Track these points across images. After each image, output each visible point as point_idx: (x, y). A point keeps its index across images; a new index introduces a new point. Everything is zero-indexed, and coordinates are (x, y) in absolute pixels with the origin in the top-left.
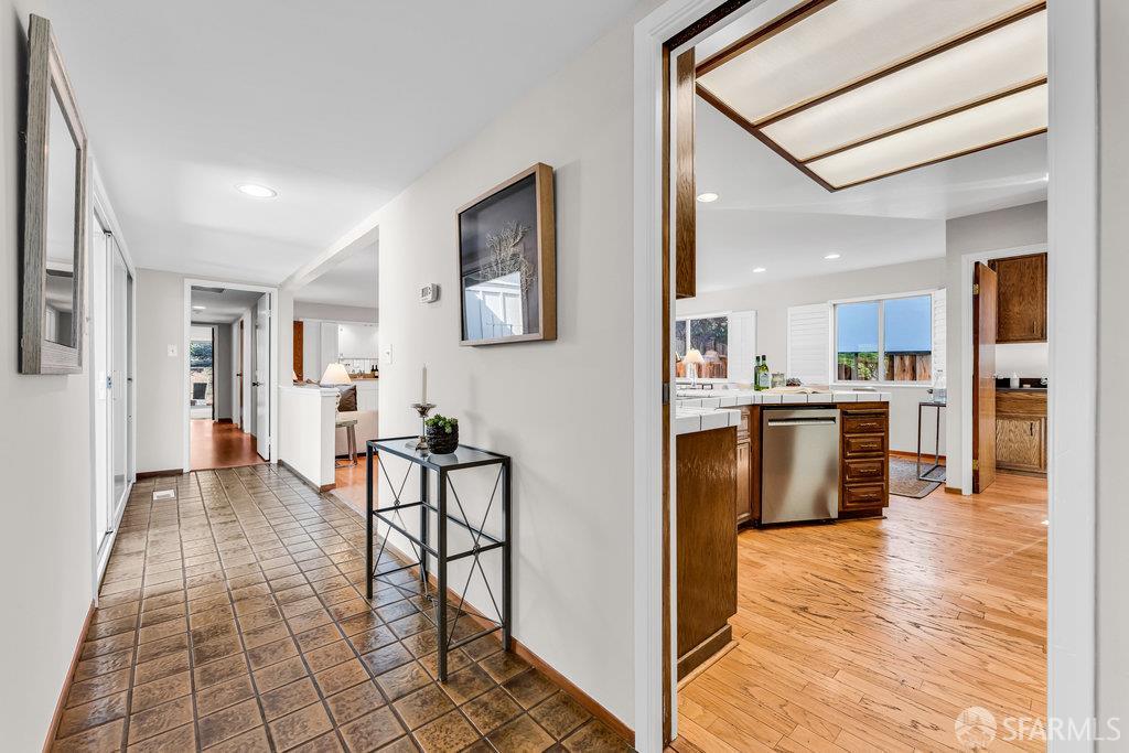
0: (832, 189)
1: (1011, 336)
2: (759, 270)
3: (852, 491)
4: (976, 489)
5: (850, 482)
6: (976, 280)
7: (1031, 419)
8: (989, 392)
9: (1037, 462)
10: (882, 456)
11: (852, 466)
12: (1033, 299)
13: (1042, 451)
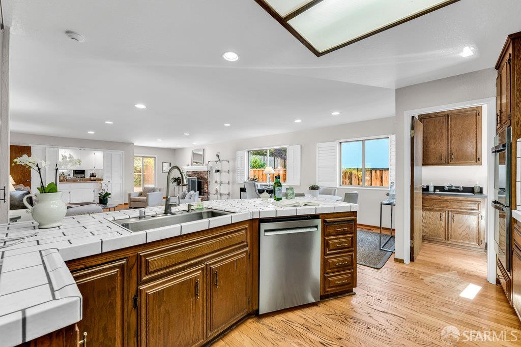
0: (318, 54)
1: (429, 162)
2: (298, 121)
3: (331, 279)
4: (412, 259)
5: (329, 273)
6: (413, 128)
7: (440, 211)
9: (443, 236)
10: (352, 251)
11: (331, 261)
12: (441, 141)
13: (446, 230)
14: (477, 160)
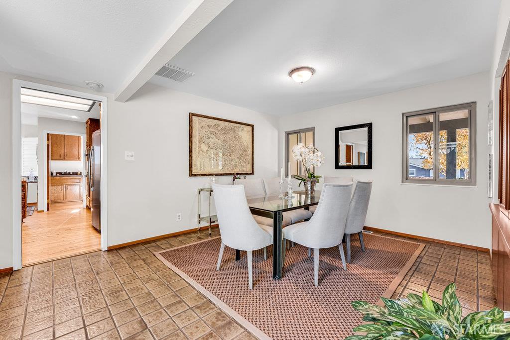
1: (54, 158)
4: (48, 210)
6: (48, 140)
8: (50, 174)
9: (63, 199)
13: (64, 195)
14: (79, 158)
